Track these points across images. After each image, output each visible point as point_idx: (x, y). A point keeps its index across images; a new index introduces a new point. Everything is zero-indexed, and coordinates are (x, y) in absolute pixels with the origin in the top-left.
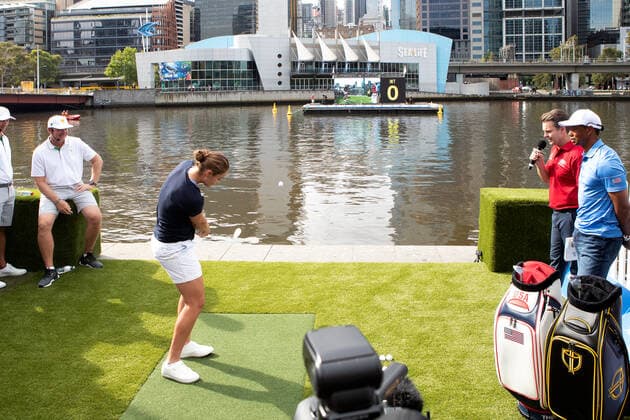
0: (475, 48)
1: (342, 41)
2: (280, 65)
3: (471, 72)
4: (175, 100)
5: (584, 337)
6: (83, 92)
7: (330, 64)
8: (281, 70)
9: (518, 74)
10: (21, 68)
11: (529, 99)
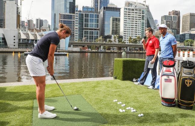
0: (76, 38)
1: (36, 33)
3: (75, 44)
7: (33, 40)
8: (15, 41)
9: (88, 46)
11: (90, 52)
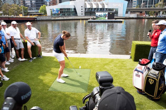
1: (98, 2)
2: (82, 9)
3: (132, 11)
4: (56, 19)
5: (155, 76)
6: (34, 17)
7: (95, 9)
8: (82, 10)
9: (145, 11)
10: (19, 11)
